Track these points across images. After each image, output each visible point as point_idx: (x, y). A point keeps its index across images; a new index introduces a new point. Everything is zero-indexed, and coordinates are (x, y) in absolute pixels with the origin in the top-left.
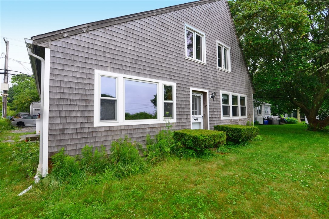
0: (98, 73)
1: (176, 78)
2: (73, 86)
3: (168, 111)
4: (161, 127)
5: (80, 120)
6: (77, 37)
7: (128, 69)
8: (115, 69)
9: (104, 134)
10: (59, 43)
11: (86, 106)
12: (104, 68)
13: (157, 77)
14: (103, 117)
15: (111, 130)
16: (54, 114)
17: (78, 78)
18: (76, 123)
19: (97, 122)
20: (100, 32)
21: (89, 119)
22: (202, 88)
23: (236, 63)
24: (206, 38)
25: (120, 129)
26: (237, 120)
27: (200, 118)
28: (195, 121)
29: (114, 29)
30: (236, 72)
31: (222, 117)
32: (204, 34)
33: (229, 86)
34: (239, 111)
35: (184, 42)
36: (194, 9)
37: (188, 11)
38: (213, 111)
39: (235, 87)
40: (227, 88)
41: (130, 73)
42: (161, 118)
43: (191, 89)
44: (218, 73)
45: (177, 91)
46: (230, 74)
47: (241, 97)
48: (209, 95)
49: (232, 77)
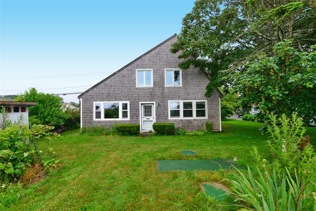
0: (94, 103)
1: (130, 99)
2: (88, 108)
3: (125, 115)
4: (120, 122)
5: (89, 118)
6: (88, 93)
7: (105, 99)
8: (100, 101)
9: (97, 123)
10: (84, 96)
11: (91, 114)
12: (96, 101)
13: (118, 100)
14: (97, 117)
15: (99, 122)
16: (83, 117)
17: (89, 105)
18: (89, 119)
19: (95, 119)
20: (95, 89)
21: (92, 118)
22: (150, 101)
23: (190, 77)
24: (153, 71)
25: (102, 122)
26: (191, 120)
27: (151, 118)
28: (147, 120)
29: (100, 86)
30: (189, 85)
31: (170, 118)
32: (152, 69)
33: (179, 96)
34: (194, 113)
35: (135, 80)
36: (144, 58)
37: (138, 62)
38: (160, 114)
39: (189, 96)
40: (177, 98)
41: (106, 101)
42: (121, 118)
43: (140, 103)
44: (165, 90)
45: (130, 105)
46: (181, 88)
47: (197, 103)
48: (156, 104)
49: (184, 90)
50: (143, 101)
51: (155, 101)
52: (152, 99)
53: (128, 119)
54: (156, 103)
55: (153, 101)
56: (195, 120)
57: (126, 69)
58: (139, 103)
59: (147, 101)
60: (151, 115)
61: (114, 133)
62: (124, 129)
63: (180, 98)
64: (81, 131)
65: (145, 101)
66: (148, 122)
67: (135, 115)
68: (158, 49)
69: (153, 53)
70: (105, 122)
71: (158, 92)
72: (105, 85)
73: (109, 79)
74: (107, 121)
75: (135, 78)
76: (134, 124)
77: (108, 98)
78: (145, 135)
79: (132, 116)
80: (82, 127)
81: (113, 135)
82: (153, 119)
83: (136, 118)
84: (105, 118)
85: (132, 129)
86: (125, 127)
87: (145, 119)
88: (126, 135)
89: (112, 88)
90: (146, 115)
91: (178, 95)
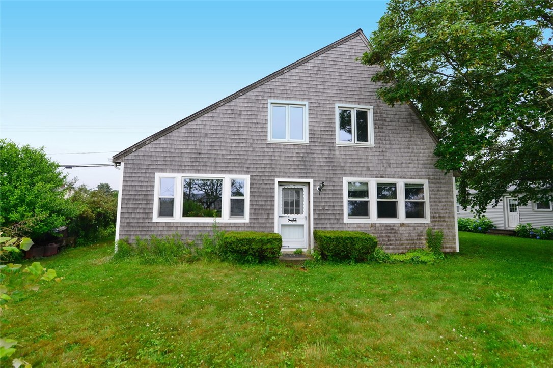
0: (158, 175)
1: (250, 170)
2: (138, 188)
3: (237, 208)
4: (225, 227)
5: (141, 216)
6: (143, 149)
7: (187, 168)
8: (173, 170)
9: (161, 229)
10: (130, 157)
11: (147, 204)
12: (162, 170)
13: (222, 172)
14: (161, 214)
15: (168, 225)
16: (124, 211)
17: (142, 182)
18: (139, 218)
19: (155, 218)
20: (162, 140)
21: (148, 214)
22: (300, 177)
23: (391, 127)
24: (310, 107)
25: (176, 226)
26: (394, 225)
27: (301, 219)
28: (290, 223)
29: (175, 133)
30: (390, 144)
31: (346, 219)
32: (306, 103)
33: (368, 169)
34: (401, 210)
35: (266, 123)
36: (287, 75)
37: (275, 82)
38: (324, 209)
39: (388, 169)
40: (364, 172)
41: (189, 171)
42: (226, 217)
43: (277, 180)
44: (337, 152)
45: (251, 184)
46: (371, 149)
47: (406, 185)
48: (314, 185)
49: (378, 154)
50: (283, 177)
51: (312, 177)
52: (306, 173)
53: (246, 219)
54: (314, 181)
55: (306, 177)
56: (402, 225)
57: (243, 97)
58: (274, 180)
59: (293, 177)
60: (298, 212)
61: (211, 256)
62: (247, 247)
63: (368, 172)
64: (116, 249)
65: (289, 177)
66: (292, 229)
67: (263, 210)
68: (320, 58)
69: (309, 65)
70: (183, 225)
71: (320, 156)
72: (189, 131)
73: (201, 119)
74: (191, 225)
75: (266, 120)
77: (196, 163)
78: (297, 260)
79: (254, 212)
80: (120, 240)
81: (211, 261)
82: (305, 218)
83: (265, 216)
84: (186, 214)
85: (269, 246)
86: (250, 241)
87: (285, 221)
88: (248, 262)
89: (206, 139)
90: (286, 212)
91: (366, 165)
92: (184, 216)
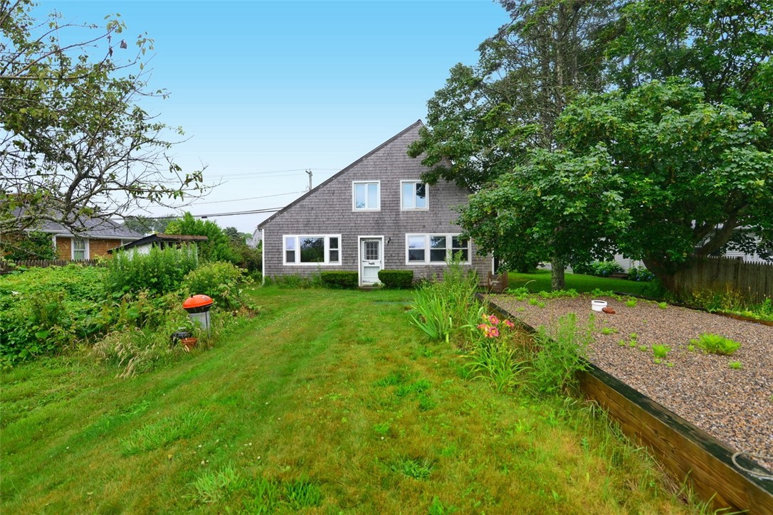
0: (285, 236)
1: (342, 231)
2: (273, 245)
3: (334, 256)
4: (327, 268)
5: (276, 262)
6: (274, 220)
7: (302, 231)
8: (293, 233)
9: (288, 270)
10: (267, 226)
11: (279, 255)
12: (287, 233)
13: (323, 233)
14: (288, 261)
15: (292, 268)
16: (266, 259)
17: (275, 241)
18: (275, 264)
19: (285, 263)
20: (285, 213)
21: (280, 260)
22: (375, 234)
23: (442, 195)
24: (381, 184)
25: (297, 268)
26: (443, 266)
27: (377, 263)
28: (370, 265)
29: (293, 208)
30: (442, 207)
31: (407, 262)
32: (379, 181)
33: (424, 227)
34: (449, 256)
35: (351, 198)
36: (365, 162)
37: (356, 168)
38: (391, 256)
39: (440, 226)
40: (421, 229)
41: (303, 233)
42: (327, 262)
43: (359, 237)
44: (401, 216)
45: (342, 240)
46: (427, 212)
47: (453, 237)
48: (385, 240)
49: (432, 215)
50: (364, 235)
51: (383, 234)
52: (379, 231)
53: (340, 263)
54: (385, 237)
55: (380, 234)
56: (449, 266)
57: (336, 180)
58: (357, 237)
59: (370, 235)
60: (376, 258)
61: (317, 285)
62: (334, 279)
63: (424, 229)
64: (264, 281)
65: (367, 235)
66: (372, 269)
67: (351, 256)
68: (389, 146)
69: (380, 153)
70: (301, 267)
71: (389, 219)
72: (302, 207)
73: (308, 198)
74: (306, 267)
75: (351, 196)
76: (348, 270)
77: (307, 227)
78: (367, 289)
79: (345, 259)
80: (265, 276)
81: (316, 288)
82: (380, 263)
83: (352, 261)
84: (302, 260)
85: (346, 278)
86: (335, 275)
87: (367, 264)
88: (336, 288)
89: (313, 212)
90: (368, 258)
91: (423, 224)
92: (302, 261)
